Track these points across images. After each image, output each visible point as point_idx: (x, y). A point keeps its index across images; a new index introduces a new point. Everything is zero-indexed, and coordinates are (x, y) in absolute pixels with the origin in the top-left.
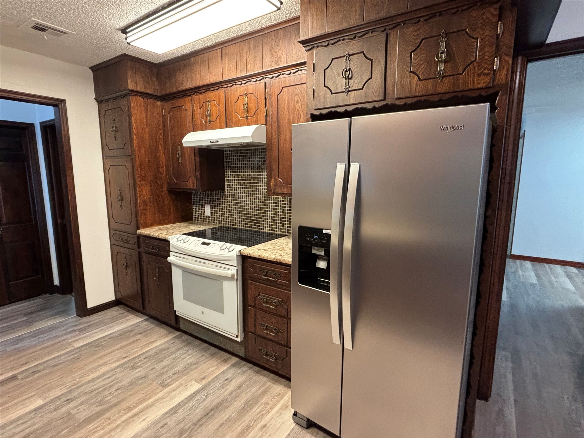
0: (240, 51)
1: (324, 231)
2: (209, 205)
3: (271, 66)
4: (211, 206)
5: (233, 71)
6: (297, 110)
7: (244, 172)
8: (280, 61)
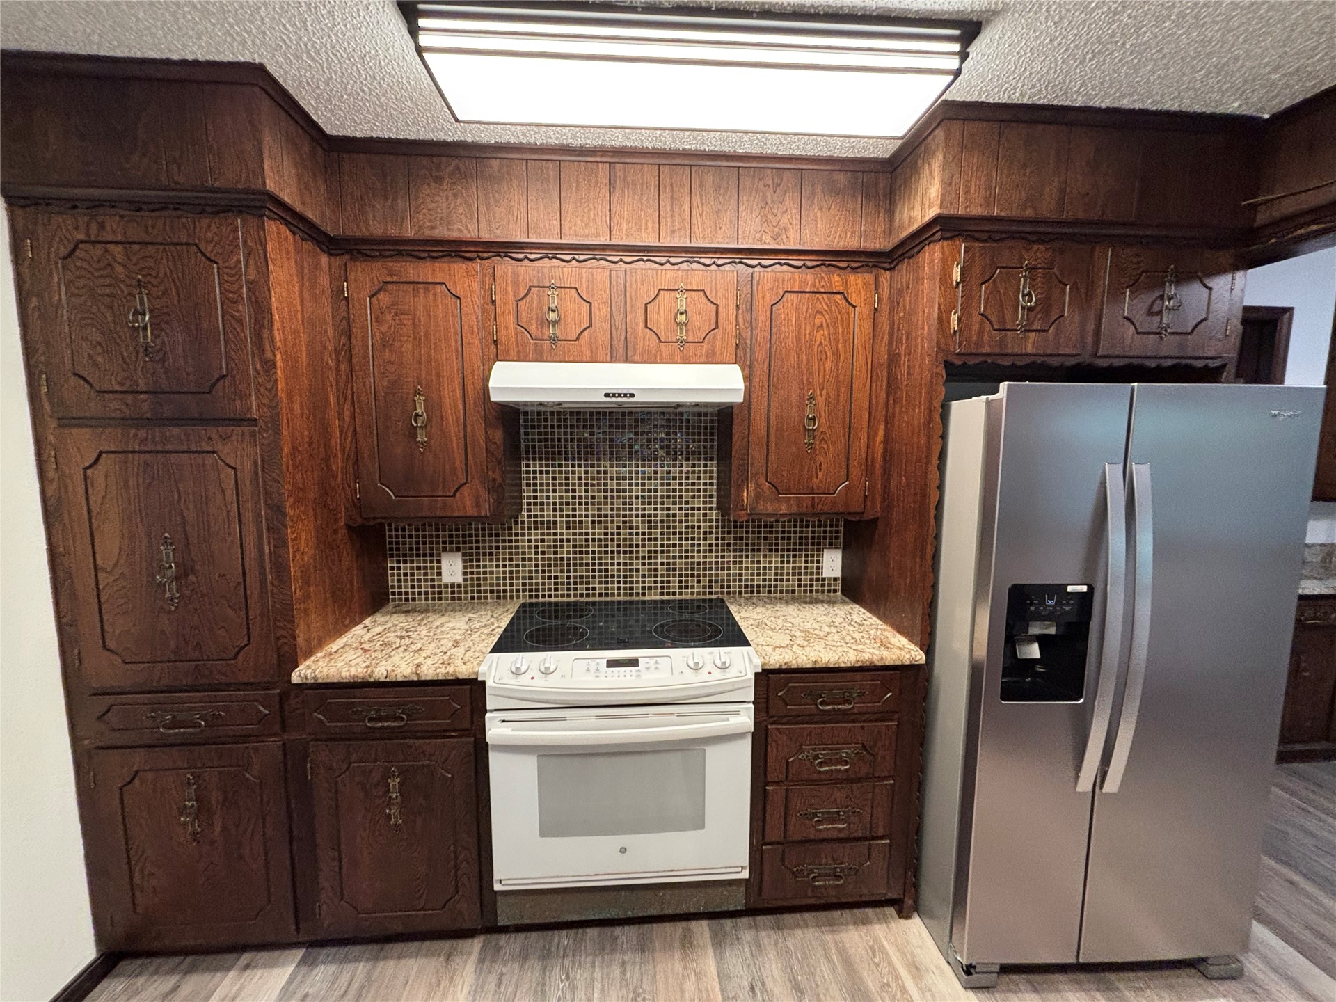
0: (672, 185)
1: (1070, 589)
2: (460, 554)
3: (760, 240)
4: (464, 555)
5: (647, 228)
6: (818, 343)
7: (586, 466)
8: (784, 237)
